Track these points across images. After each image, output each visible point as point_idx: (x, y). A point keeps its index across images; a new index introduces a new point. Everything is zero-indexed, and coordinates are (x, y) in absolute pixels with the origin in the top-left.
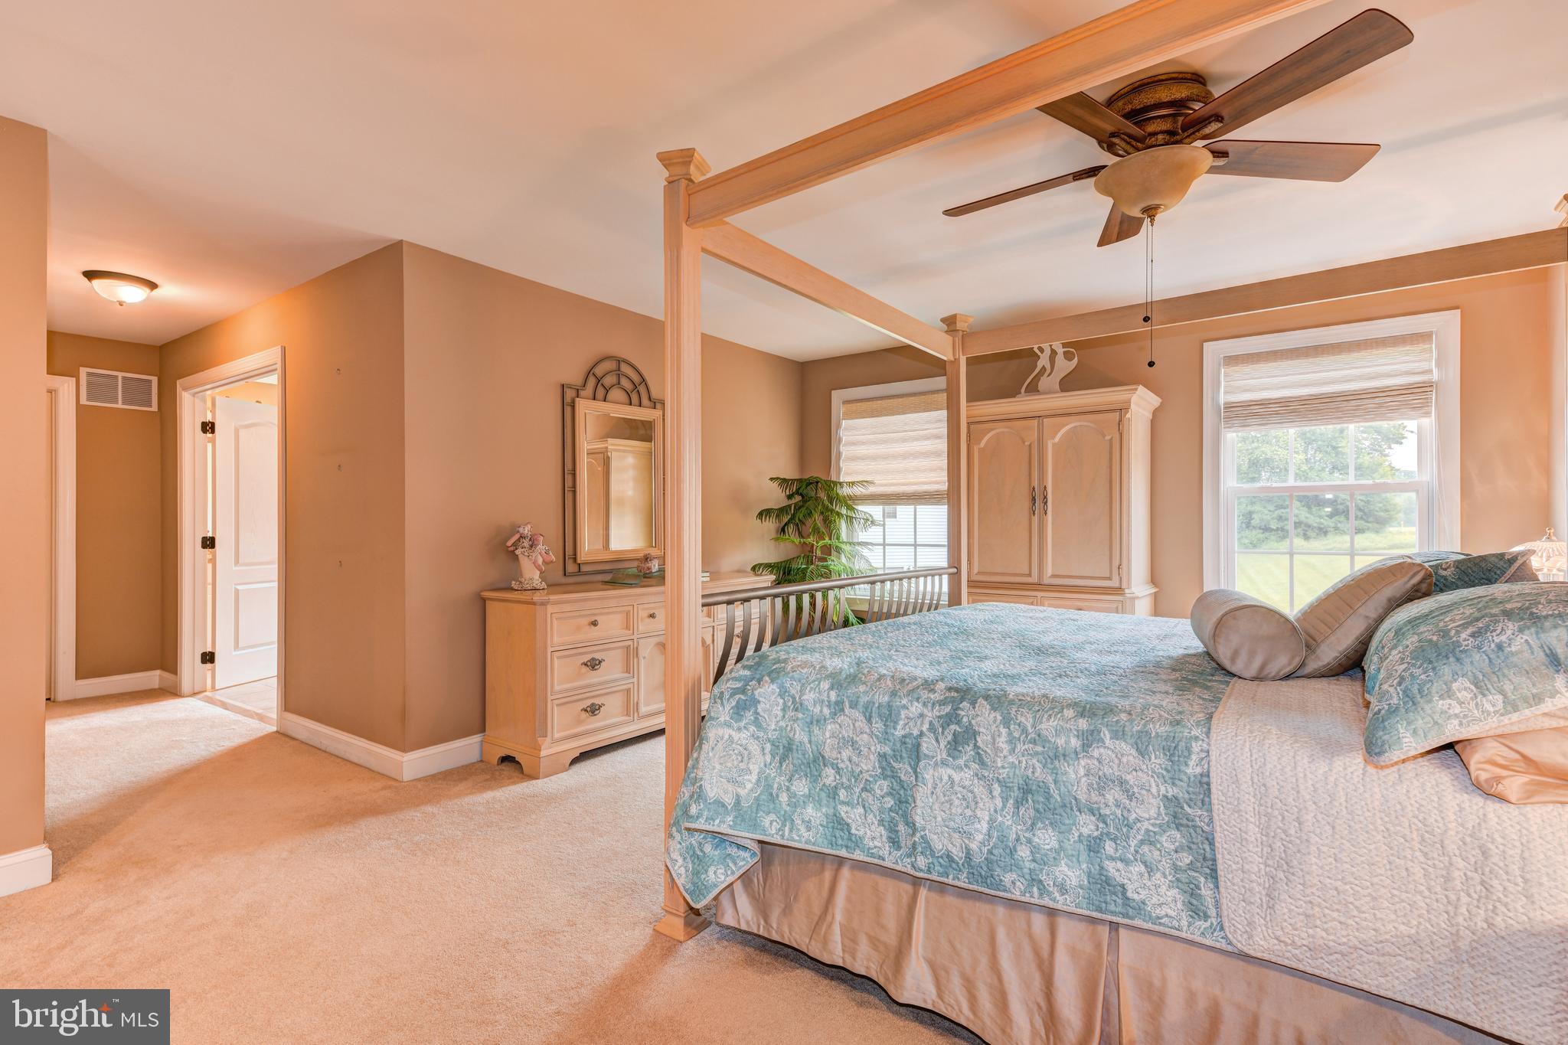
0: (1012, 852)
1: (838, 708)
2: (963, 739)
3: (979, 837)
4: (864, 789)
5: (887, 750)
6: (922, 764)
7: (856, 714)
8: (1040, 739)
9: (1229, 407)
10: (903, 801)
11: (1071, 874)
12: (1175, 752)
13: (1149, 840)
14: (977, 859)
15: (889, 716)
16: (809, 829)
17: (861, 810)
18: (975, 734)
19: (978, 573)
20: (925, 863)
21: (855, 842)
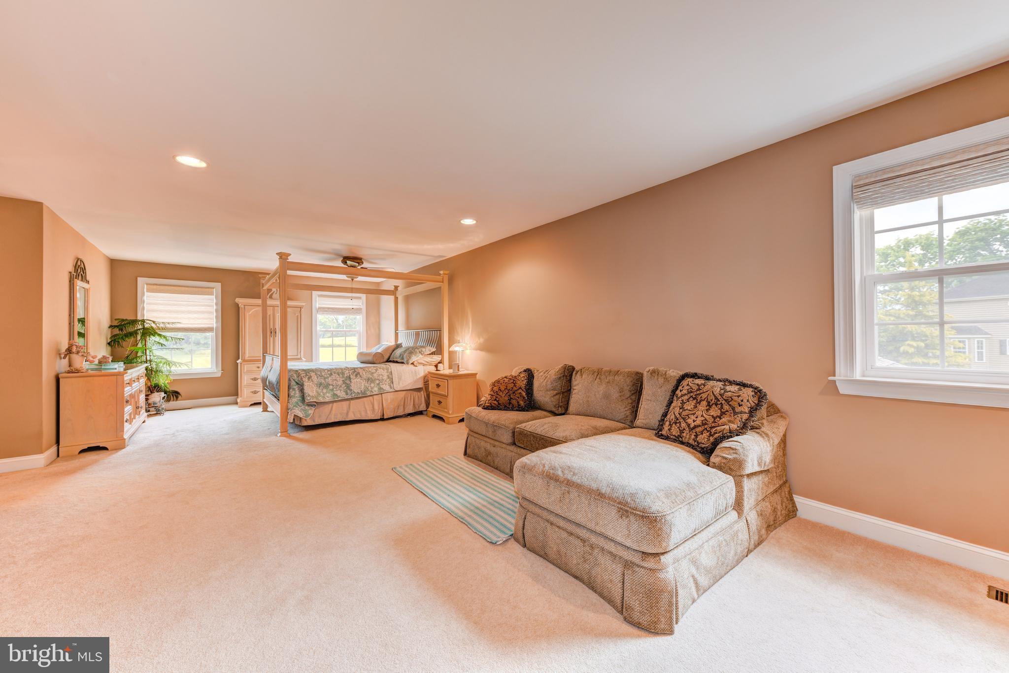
0: (368, 389)
1: (331, 374)
2: (357, 374)
3: (363, 388)
4: (340, 387)
5: (343, 379)
6: (352, 380)
7: (336, 375)
8: (370, 371)
9: (320, 308)
10: (348, 387)
11: (376, 389)
13: (386, 381)
14: (363, 391)
15: (343, 373)
16: (328, 398)
17: (340, 391)
19: (249, 357)
20: (353, 395)
21: (338, 397)
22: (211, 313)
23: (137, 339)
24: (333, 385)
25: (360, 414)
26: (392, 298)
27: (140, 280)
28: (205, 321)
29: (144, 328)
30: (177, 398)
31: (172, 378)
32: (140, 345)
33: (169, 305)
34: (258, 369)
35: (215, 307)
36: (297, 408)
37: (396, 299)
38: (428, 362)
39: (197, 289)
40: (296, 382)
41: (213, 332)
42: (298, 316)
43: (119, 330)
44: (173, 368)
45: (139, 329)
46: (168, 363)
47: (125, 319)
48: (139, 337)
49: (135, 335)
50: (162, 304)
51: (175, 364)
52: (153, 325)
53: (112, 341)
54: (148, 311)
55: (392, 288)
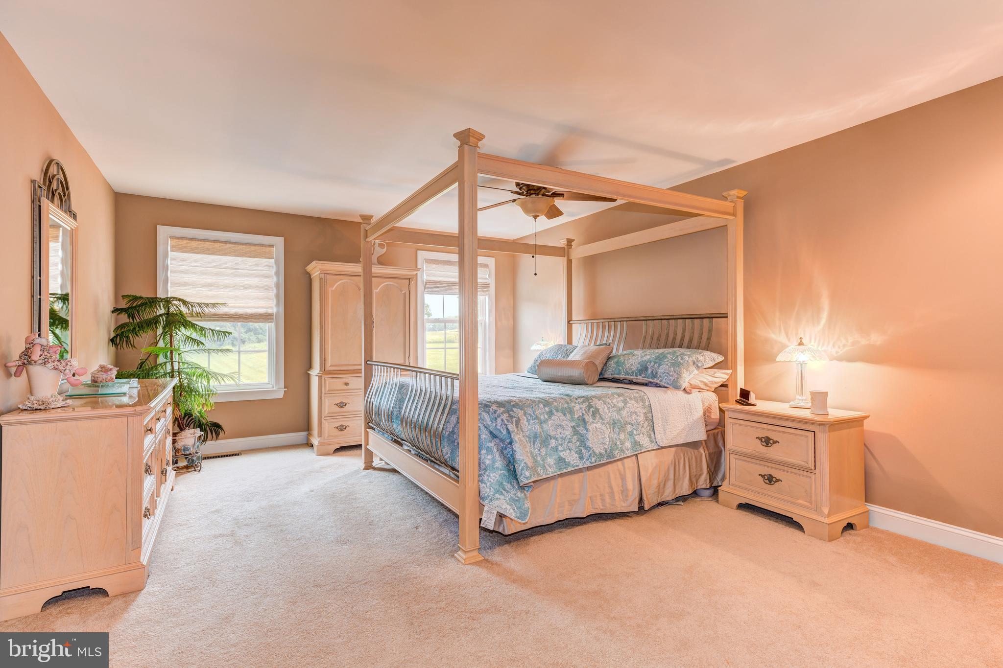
0: (615, 444)
1: (550, 413)
2: (596, 412)
3: (608, 443)
4: (569, 442)
5: (573, 424)
6: (586, 425)
7: (559, 414)
10: (583, 441)
11: (628, 445)
12: (643, 401)
13: (642, 427)
14: (608, 451)
15: (571, 411)
16: (551, 468)
17: (569, 451)
18: (598, 409)
19: (331, 366)
20: (593, 460)
21: (568, 464)
22: (268, 288)
23: (156, 333)
24: (556, 439)
25: (603, 500)
26: (561, 262)
27: (163, 232)
28: (261, 303)
29: (168, 314)
30: (217, 434)
31: (212, 400)
32: (161, 344)
33: (205, 274)
34: (345, 387)
35: (275, 279)
36: (502, 497)
37: (569, 262)
38: (706, 385)
39: (248, 248)
40: (491, 433)
41: (272, 322)
42: (405, 294)
43: (129, 317)
44: (213, 383)
45: (161, 315)
46: (207, 375)
47: (138, 295)
48: (160, 331)
49: (154, 326)
50: (194, 273)
51: (216, 375)
52: (183, 309)
53: (117, 335)
54: (175, 284)
55: (562, 243)
